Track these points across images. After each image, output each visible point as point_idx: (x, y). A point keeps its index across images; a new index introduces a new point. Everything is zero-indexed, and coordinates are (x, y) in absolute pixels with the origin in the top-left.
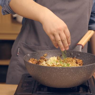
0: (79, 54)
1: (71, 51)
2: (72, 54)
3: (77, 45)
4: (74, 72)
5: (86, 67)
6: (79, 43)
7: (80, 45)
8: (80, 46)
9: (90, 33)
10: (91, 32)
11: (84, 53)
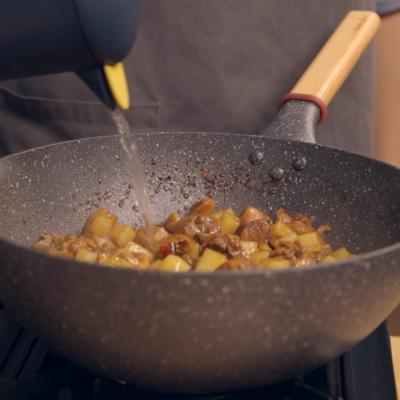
0: (304, 160)
1: (256, 140)
2: (260, 155)
3: (289, 100)
4: (289, 303)
5: (368, 265)
6: (301, 88)
7: (309, 100)
8: (304, 104)
9: (359, 27)
10: (364, 20)
11: (336, 150)
